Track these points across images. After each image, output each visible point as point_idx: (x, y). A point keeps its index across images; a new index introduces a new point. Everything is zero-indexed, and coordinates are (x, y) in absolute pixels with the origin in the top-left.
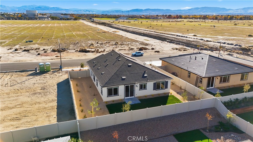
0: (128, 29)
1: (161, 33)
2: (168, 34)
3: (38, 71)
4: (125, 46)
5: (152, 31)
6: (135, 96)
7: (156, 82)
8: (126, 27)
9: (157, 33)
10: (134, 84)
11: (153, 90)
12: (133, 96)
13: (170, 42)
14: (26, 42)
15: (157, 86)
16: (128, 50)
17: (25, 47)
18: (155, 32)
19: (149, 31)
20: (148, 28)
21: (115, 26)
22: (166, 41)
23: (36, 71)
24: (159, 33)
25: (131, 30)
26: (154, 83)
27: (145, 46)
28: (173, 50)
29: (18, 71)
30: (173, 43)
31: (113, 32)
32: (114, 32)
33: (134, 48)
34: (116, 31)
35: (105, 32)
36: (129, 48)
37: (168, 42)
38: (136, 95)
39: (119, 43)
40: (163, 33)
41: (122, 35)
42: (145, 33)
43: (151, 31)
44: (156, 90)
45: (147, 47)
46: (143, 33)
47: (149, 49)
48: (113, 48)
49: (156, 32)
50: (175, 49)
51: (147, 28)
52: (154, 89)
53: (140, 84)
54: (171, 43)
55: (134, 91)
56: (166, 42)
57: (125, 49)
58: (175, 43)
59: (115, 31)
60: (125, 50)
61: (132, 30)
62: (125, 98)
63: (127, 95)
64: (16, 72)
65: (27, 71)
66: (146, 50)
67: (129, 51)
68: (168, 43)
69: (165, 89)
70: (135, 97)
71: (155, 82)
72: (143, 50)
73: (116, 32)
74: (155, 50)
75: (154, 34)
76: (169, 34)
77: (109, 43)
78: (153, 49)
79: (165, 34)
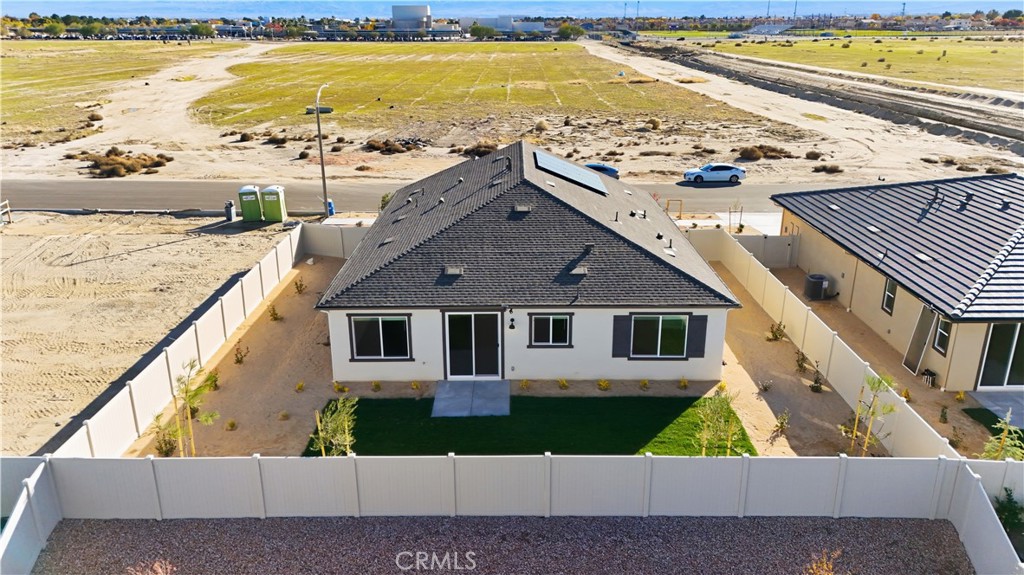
0: (762, 71)
1: (913, 89)
2: (950, 94)
3: (235, 219)
4: (679, 138)
5: (873, 81)
6: (503, 377)
7: (631, 314)
8: (759, 63)
9: (897, 86)
10: (499, 314)
11: (614, 356)
12: (495, 372)
13: (935, 131)
14: (308, 113)
15: (635, 338)
16: (685, 156)
17: (284, 131)
18: (885, 83)
19: (860, 79)
20: (865, 65)
21: (711, 60)
22: (918, 123)
23: (229, 219)
24: (903, 87)
25: (775, 74)
26: (617, 319)
27: (786, 141)
28: (927, 164)
29: (170, 214)
30: (948, 135)
31: (677, 84)
32: (682, 82)
33: (716, 149)
34: (693, 80)
35: (640, 82)
36: (696, 147)
37: (923, 126)
38: (513, 369)
39: (661, 127)
40: (923, 90)
41: (707, 94)
42: (833, 88)
43: (868, 80)
44: (630, 359)
45: (789, 147)
46: (824, 86)
47: (789, 157)
48: (621, 145)
49: (891, 84)
50: (940, 164)
51: (859, 67)
52: (619, 350)
53: (530, 315)
54: (939, 134)
55: (500, 349)
56: (914, 130)
57: (670, 151)
58: (960, 132)
59: (689, 79)
60: (669, 155)
61: (776, 76)
62: (451, 378)
63: (459, 365)
64: (161, 214)
65: (200, 216)
66: (771, 161)
67: (685, 159)
68: (926, 132)
69: (686, 359)
70: (506, 378)
71: (625, 312)
72: (757, 158)
73: (691, 82)
74: (823, 160)
75: (880, 92)
76: (956, 95)
77: (620, 123)
78: (813, 156)
79: (934, 92)
